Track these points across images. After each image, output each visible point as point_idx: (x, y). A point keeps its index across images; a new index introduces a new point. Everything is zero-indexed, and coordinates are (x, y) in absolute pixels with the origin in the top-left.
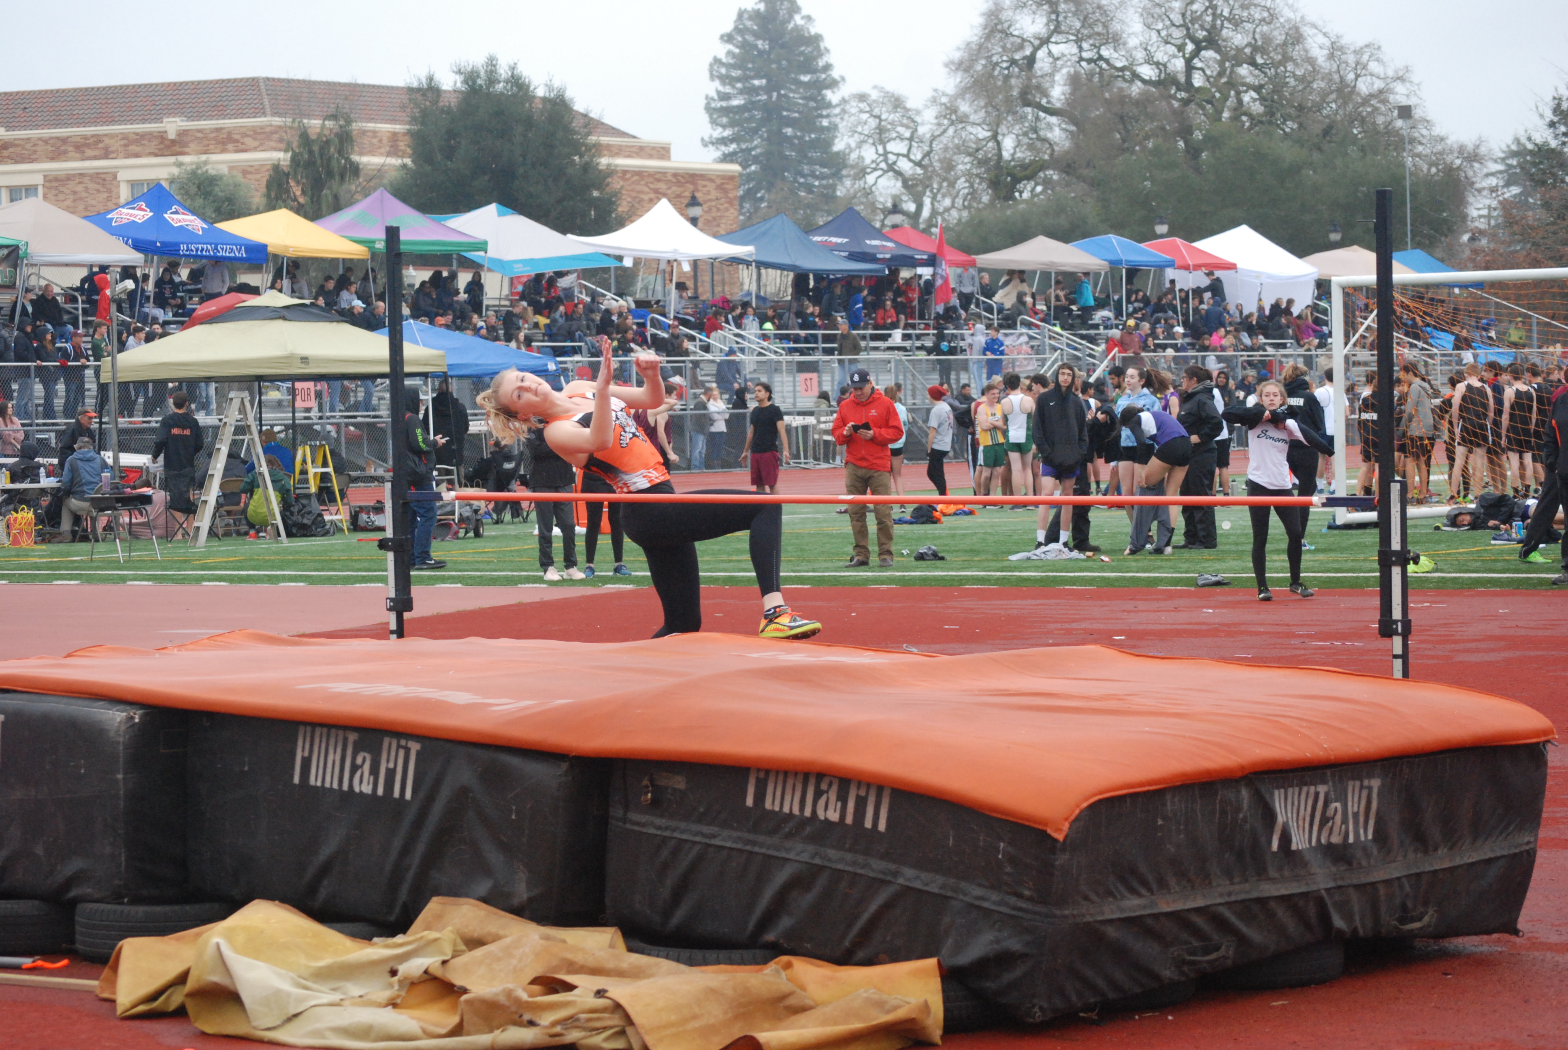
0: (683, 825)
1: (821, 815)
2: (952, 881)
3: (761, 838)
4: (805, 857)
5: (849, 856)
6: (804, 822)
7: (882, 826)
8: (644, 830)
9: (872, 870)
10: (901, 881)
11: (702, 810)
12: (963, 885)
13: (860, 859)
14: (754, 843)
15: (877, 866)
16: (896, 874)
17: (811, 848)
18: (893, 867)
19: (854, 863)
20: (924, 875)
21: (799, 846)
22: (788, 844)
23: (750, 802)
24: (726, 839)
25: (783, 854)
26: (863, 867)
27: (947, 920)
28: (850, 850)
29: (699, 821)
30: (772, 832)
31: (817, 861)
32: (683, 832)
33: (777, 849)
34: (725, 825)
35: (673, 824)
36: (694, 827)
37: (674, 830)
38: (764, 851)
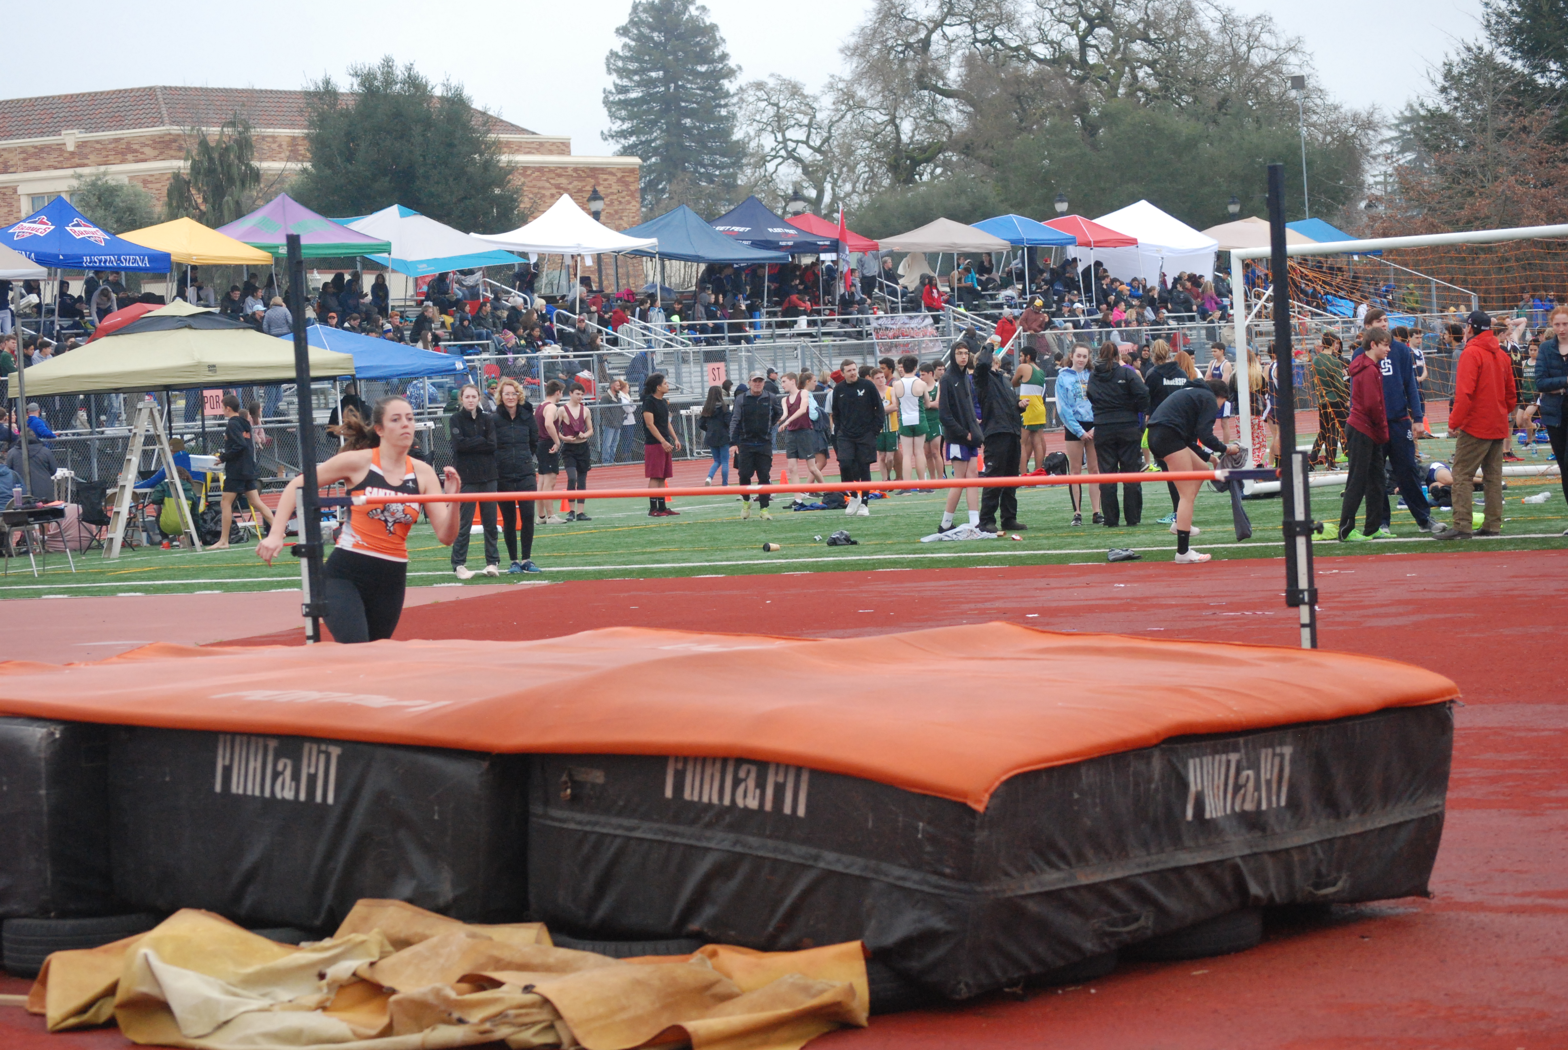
0: (603, 819)
1: (740, 803)
2: (873, 863)
3: (681, 829)
4: (726, 846)
5: (770, 843)
6: (723, 812)
7: (801, 812)
8: (565, 826)
9: (793, 854)
10: (822, 865)
11: (621, 803)
12: (884, 866)
13: (781, 845)
14: (675, 834)
15: (798, 852)
16: (816, 858)
17: (732, 836)
18: (814, 851)
19: (775, 850)
20: (846, 859)
21: (720, 835)
22: (708, 833)
23: (669, 793)
24: (646, 831)
25: (704, 844)
26: (785, 852)
27: (868, 902)
28: (770, 837)
29: (619, 814)
30: (693, 822)
31: (739, 849)
32: (604, 826)
33: (699, 839)
34: (646, 817)
35: (594, 818)
36: (615, 821)
37: (596, 824)
38: (684, 841)
